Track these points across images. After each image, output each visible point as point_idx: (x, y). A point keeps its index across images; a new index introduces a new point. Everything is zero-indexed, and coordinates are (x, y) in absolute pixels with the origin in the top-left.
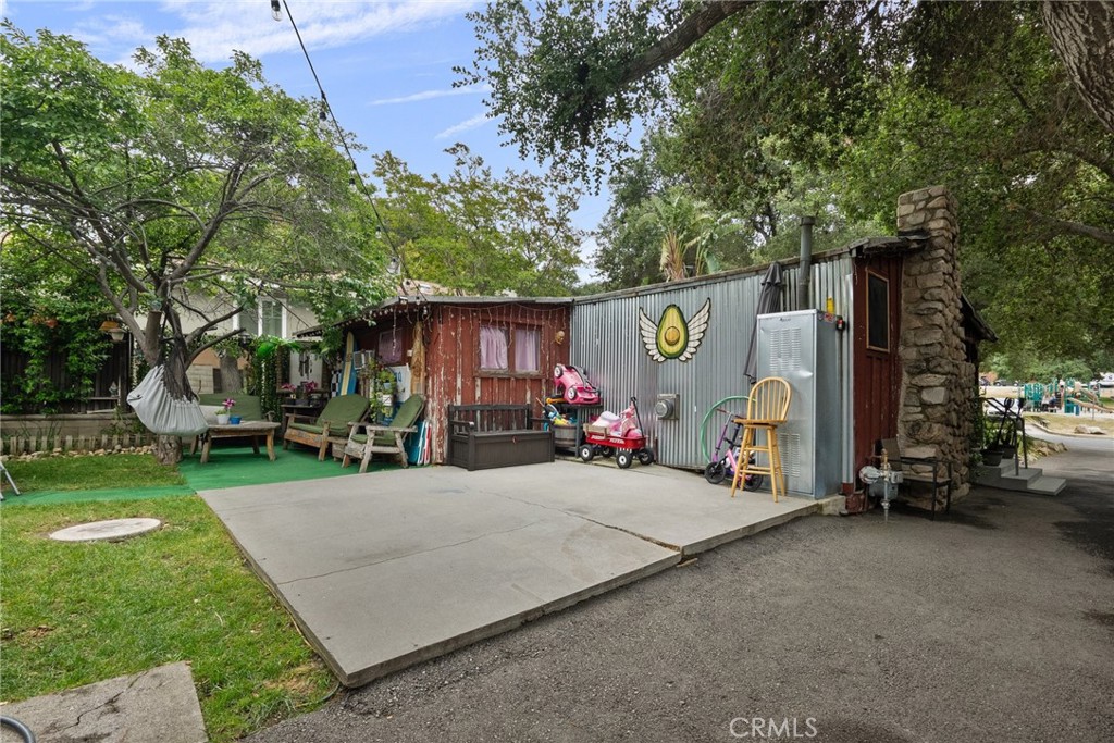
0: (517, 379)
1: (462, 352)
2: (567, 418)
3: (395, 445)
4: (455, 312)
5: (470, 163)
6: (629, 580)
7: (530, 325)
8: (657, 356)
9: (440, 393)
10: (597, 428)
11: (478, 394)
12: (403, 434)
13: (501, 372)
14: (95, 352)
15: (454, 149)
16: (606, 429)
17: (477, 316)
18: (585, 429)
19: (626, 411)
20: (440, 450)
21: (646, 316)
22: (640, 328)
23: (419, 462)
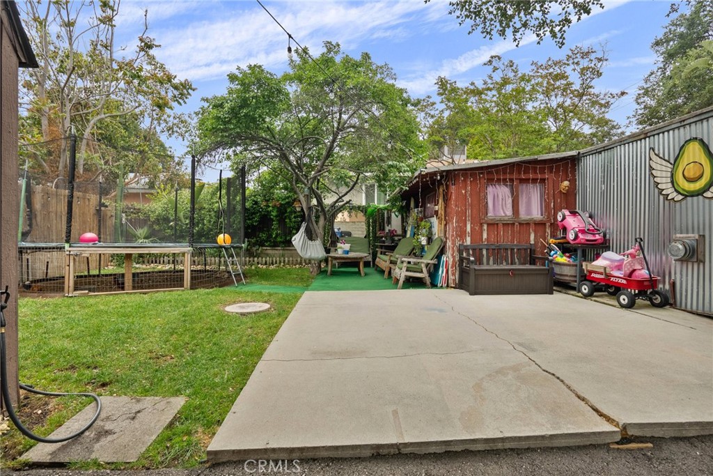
0: (520, 224)
1: (471, 205)
2: (569, 257)
3: (422, 272)
4: (465, 176)
5: (503, 67)
6: (524, 445)
7: (533, 179)
8: (673, 195)
9: (453, 235)
10: (597, 266)
11: (485, 236)
12: (427, 265)
13: (506, 218)
14: (295, 217)
15: (490, 61)
16: (605, 268)
17: (484, 177)
18: (584, 267)
19: (630, 251)
20: (454, 277)
21: (658, 155)
22: (651, 168)
23: (439, 285)
